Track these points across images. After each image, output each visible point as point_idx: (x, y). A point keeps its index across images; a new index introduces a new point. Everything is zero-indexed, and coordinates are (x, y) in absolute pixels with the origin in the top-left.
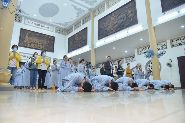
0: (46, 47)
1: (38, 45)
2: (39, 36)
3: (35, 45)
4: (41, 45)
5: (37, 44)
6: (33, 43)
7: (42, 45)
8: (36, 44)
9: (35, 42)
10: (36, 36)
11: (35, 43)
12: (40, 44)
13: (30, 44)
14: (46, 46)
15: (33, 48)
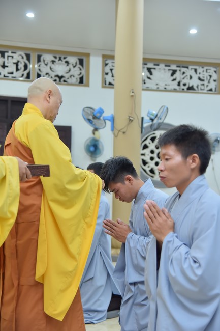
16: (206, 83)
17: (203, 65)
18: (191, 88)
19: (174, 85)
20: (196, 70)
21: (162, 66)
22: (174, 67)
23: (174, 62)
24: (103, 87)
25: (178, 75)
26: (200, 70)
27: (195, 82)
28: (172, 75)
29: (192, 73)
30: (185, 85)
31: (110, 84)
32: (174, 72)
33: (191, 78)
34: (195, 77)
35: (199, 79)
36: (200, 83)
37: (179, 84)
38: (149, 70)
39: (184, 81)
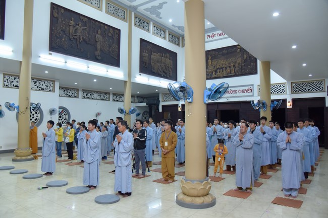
0: (242, 69)
1: (228, 68)
2: (228, 53)
3: (223, 71)
4: (232, 68)
5: (226, 68)
6: (220, 69)
7: (234, 66)
8: (224, 68)
9: (223, 65)
10: (223, 55)
11: (222, 68)
12: (229, 67)
13: (216, 71)
14: (240, 67)
15: (221, 76)
16: (49, 87)
17: (47, 80)
19: (36, 87)
22: (35, 80)
23: (36, 78)
24: (3, 87)
25: (37, 84)
26: (46, 82)
27: (44, 87)
31: (7, 85)
32: (36, 82)
34: (44, 85)
36: (46, 87)
37: (38, 87)
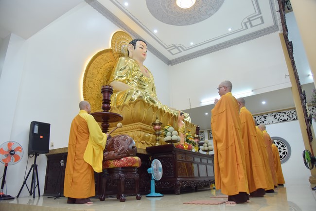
16: (291, 117)
18: (285, 120)
19: (276, 120)
20: (285, 113)
21: (269, 114)
22: (274, 114)
27: (286, 117)
28: (275, 117)
29: (284, 114)
30: (281, 120)
32: (275, 116)
33: (283, 116)
35: (288, 116)
37: (278, 120)
38: (265, 117)
39: (280, 118)
